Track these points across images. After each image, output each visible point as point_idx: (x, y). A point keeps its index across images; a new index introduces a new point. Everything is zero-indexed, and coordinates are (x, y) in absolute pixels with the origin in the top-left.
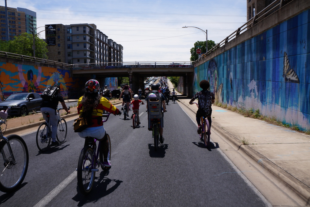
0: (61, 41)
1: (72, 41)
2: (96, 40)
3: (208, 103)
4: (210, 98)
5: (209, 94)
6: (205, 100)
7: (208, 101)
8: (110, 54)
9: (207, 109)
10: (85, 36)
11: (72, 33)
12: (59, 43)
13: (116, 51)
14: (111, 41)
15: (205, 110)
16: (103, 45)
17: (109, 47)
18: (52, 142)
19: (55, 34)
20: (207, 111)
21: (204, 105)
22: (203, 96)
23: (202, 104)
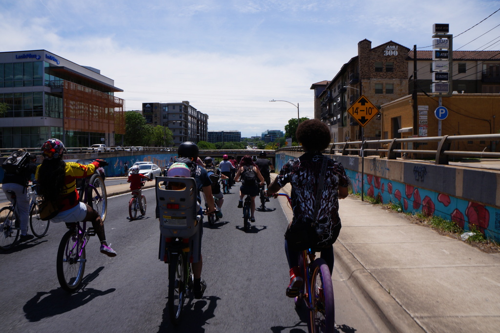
0: (158, 119)
1: (168, 119)
2: (189, 117)
3: (327, 199)
4: (333, 181)
5: (328, 169)
6: (316, 192)
7: (326, 193)
8: (198, 127)
9: (324, 220)
10: (181, 115)
11: (168, 112)
12: (156, 121)
13: (202, 123)
14: (199, 113)
15: (317, 225)
16: (193, 120)
17: (197, 120)
19: (152, 112)
20: (323, 228)
21: (311, 207)
22: (307, 176)
23: (306, 205)
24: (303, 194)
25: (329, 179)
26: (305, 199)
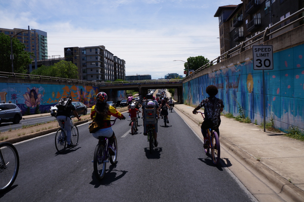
0: (77, 61)
1: (86, 60)
2: (105, 59)
3: (217, 112)
4: (219, 106)
5: (217, 102)
6: (213, 109)
7: (216, 110)
8: (115, 69)
9: (216, 119)
10: (97, 57)
11: (86, 54)
12: (76, 62)
13: (120, 66)
14: (116, 57)
15: (213, 120)
16: (110, 62)
17: (115, 63)
18: (68, 145)
19: (72, 54)
20: (215, 121)
21: (211, 114)
22: (210, 104)
23: (209, 114)
24: (209, 110)
25: (217, 105)
26: (209, 111)
